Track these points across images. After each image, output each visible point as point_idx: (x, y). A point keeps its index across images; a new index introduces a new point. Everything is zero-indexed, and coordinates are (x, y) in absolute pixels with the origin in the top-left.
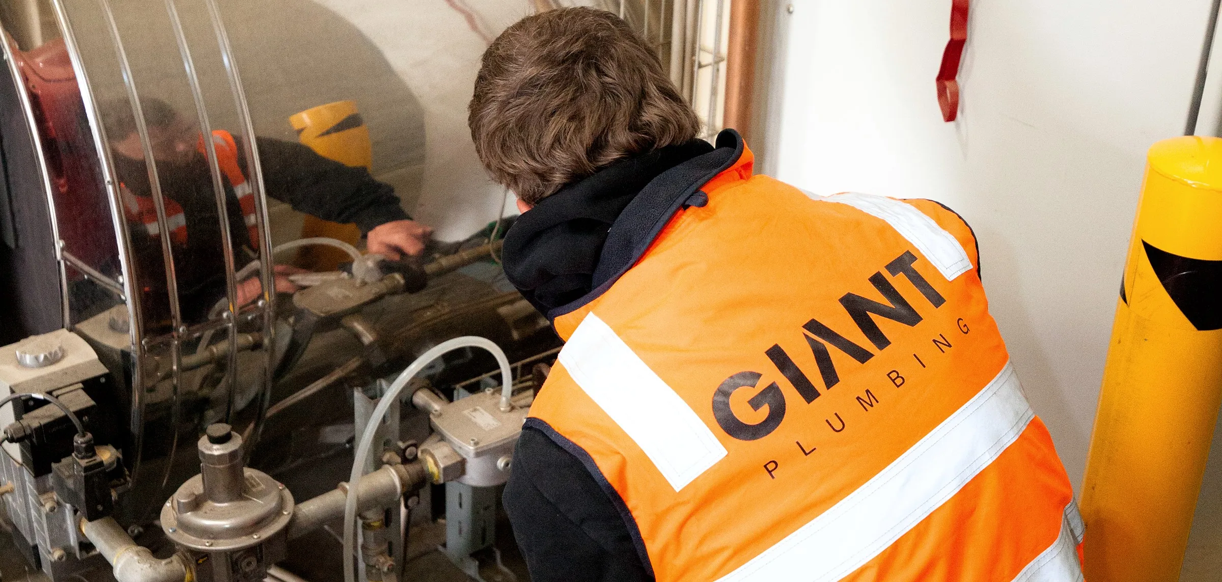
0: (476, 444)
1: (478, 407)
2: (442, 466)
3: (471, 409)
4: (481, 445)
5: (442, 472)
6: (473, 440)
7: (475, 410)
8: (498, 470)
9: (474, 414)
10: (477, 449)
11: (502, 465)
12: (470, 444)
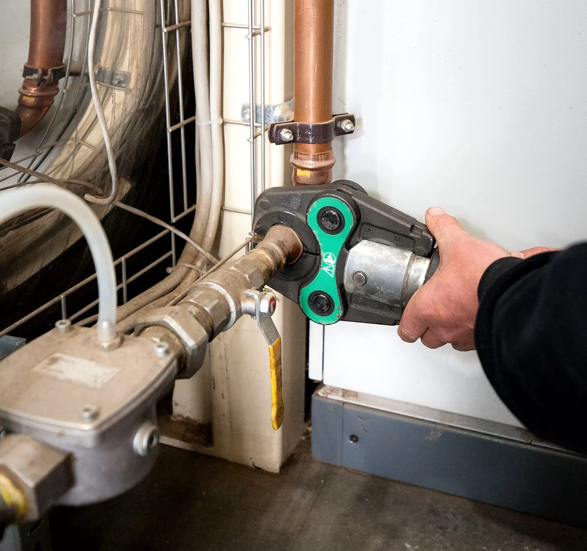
0: (95, 416)
1: (57, 355)
2: (31, 484)
3: (46, 361)
4: (104, 416)
5: (32, 496)
6: (86, 410)
7: (54, 361)
8: (139, 457)
9: (55, 367)
10: (98, 427)
11: (145, 443)
12: (81, 420)
